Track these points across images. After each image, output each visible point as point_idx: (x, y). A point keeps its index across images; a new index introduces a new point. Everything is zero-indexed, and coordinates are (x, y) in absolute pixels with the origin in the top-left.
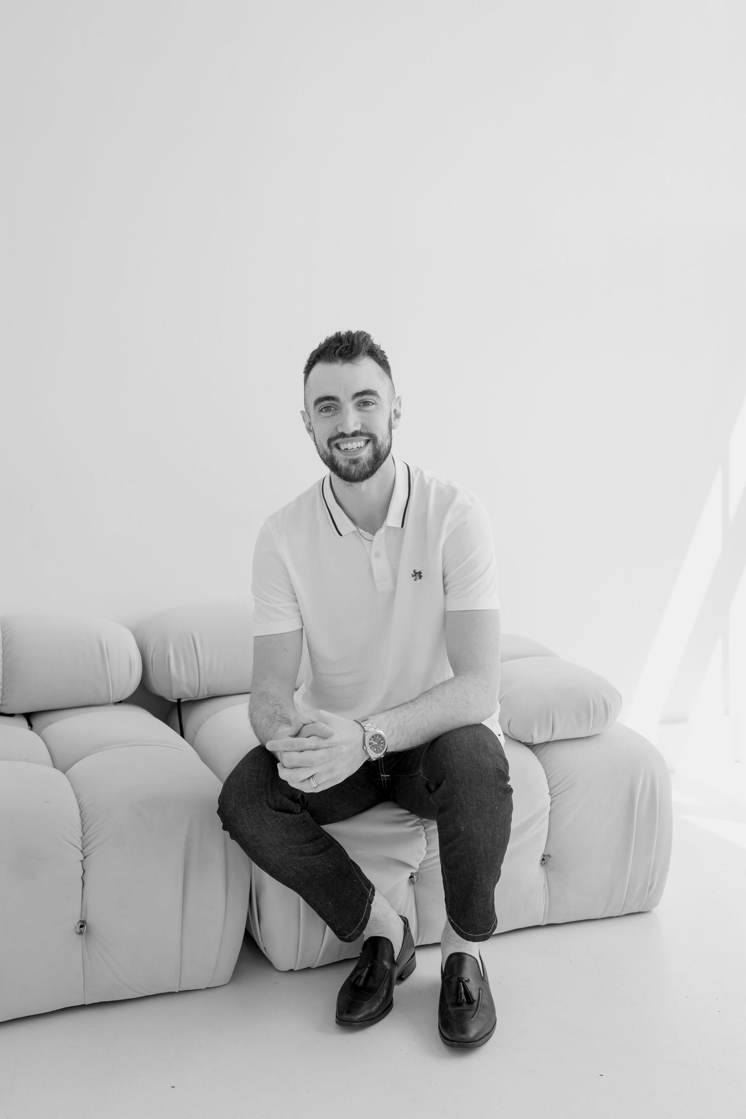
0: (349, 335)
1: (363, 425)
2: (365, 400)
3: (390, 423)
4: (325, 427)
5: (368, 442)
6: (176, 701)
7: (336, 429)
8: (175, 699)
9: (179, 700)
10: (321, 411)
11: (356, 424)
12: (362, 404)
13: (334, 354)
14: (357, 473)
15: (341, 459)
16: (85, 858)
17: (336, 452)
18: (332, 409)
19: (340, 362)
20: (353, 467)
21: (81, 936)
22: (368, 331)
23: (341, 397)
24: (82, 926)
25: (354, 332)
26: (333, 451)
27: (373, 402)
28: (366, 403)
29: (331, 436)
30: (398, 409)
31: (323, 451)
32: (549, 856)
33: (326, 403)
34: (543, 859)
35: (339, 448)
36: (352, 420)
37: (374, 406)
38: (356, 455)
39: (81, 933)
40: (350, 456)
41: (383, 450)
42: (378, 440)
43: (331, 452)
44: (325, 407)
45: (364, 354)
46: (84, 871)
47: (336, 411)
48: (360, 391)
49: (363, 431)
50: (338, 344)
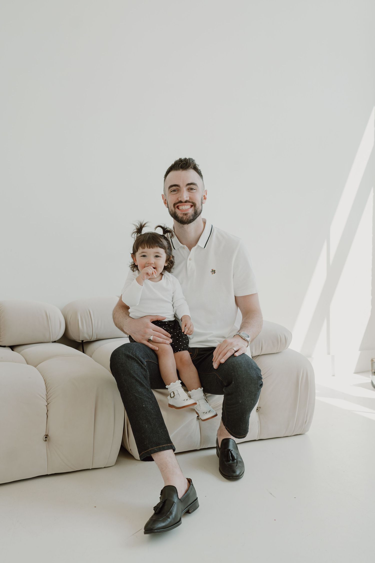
0: (185, 159)
1: (190, 198)
2: (191, 188)
3: (202, 200)
4: (172, 199)
5: (192, 206)
6: (81, 342)
7: (178, 199)
8: (80, 341)
9: (82, 341)
10: (172, 192)
11: (187, 197)
12: (190, 189)
13: (179, 166)
14: (186, 219)
15: (179, 213)
16: (48, 404)
17: (177, 210)
18: (177, 191)
19: (181, 170)
20: (185, 217)
21: (46, 442)
22: (194, 159)
23: (181, 185)
24: (46, 438)
25: (187, 158)
26: (176, 210)
27: (195, 189)
28: (192, 189)
29: (175, 202)
30: (205, 195)
31: (171, 210)
32: (260, 407)
33: (174, 188)
34: (257, 409)
35: (178, 209)
36: (185, 196)
37: (195, 190)
38: (186, 211)
39: (46, 441)
40: (184, 211)
41: (199, 211)
42: (196, 206)
43: (175, 210)
44: (173, 190)
45: (191, 167)
46: (48, 411)
47: (178, 192)
48: (189, 183)
49: (190, 201)
50: (180, 162)
